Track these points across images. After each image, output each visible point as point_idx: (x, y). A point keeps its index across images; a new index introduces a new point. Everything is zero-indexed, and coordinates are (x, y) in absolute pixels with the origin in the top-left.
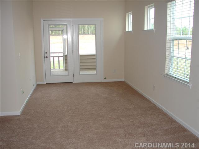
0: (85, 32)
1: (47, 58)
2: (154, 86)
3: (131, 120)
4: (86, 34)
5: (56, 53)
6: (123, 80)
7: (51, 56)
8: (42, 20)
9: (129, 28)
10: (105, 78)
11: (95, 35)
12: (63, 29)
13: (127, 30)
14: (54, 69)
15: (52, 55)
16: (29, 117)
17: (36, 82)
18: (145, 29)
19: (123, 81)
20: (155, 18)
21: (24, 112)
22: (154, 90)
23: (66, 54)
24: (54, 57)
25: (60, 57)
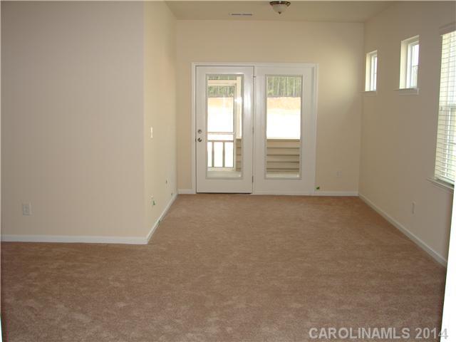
0: (284, 89)
1: (200, 141)
2: (413, 204)
3: (358, 265)
4: (286, 95)
5: (218, 133)
6: (355, 193)
7: (209, 139)
8: (193, 65)
9: (371, 84)
10: (318, 188)
11: (300, 98)
12: (236, 84)
13: (367, 89)
14: (213, 166)
15: (210, 137)
16: (165, 249)
17: (177, 189)
18: (402, 86)
19: (357, 195)
20: (419, 66)
21: (154, 240)
22: (413, 213)
23: (239, 136)
24: (213, 141)
25: (226, 143)
